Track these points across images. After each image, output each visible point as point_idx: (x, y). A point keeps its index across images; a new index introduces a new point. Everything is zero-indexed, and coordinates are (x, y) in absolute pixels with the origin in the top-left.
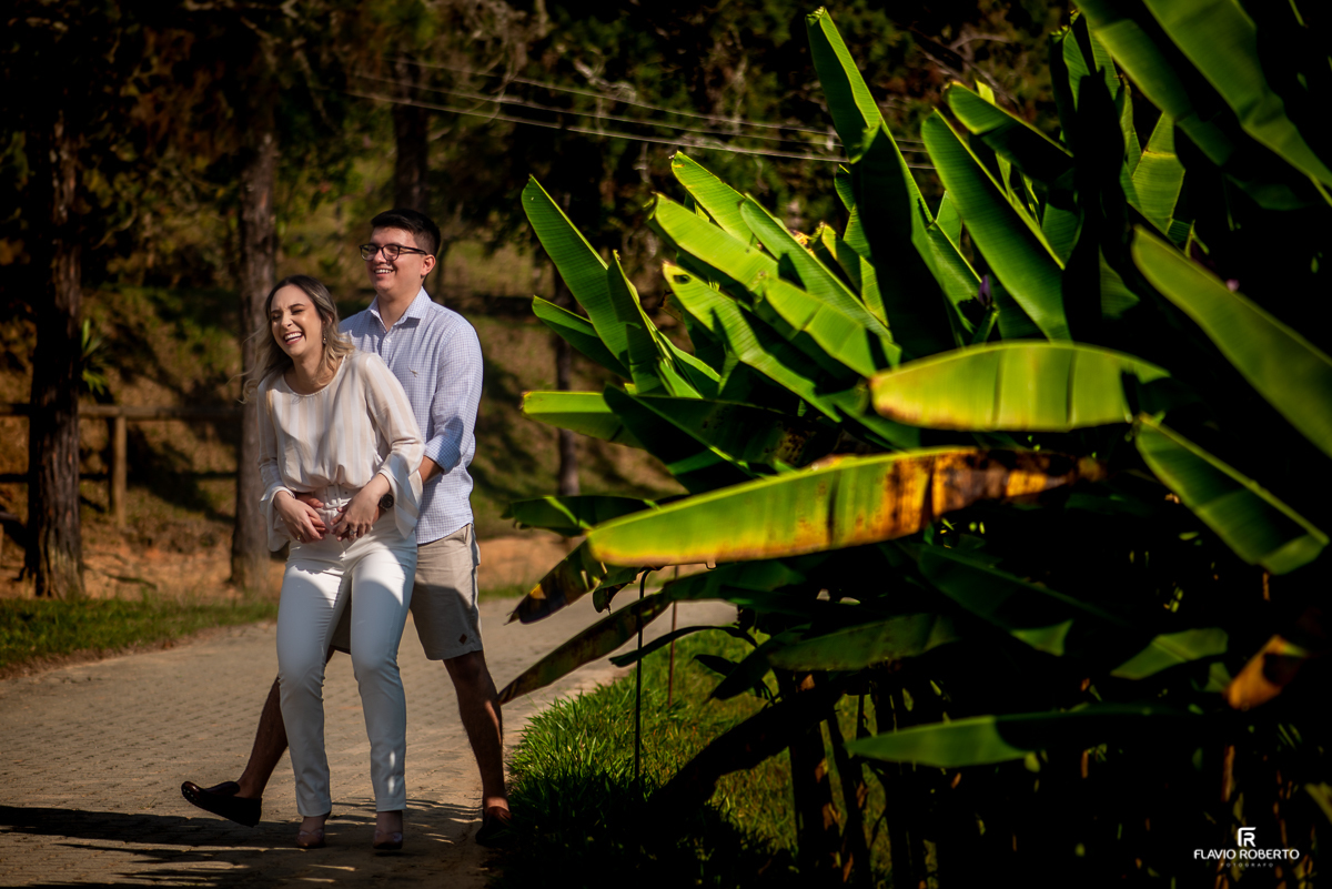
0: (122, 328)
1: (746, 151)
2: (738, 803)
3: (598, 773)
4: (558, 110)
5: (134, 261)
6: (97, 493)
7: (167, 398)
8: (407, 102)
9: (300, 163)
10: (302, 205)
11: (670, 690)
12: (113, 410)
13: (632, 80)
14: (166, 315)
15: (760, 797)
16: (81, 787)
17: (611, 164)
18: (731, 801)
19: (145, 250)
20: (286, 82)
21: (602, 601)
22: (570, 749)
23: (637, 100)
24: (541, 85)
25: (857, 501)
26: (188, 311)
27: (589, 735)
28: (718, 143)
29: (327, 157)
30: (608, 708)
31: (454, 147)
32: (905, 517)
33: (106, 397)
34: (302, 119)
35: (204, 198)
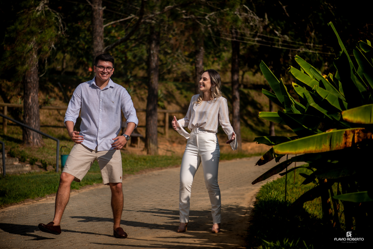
0: (168, 92)
1: (314, 52)
2: (310, 207)
3: (277, 200)
4: (270, 42)
5: (170, 76)
6: (161, 130)
7: (178, 108)
8: (235, 40)
9: (210, 53)
10: (210, 63)
11: (294, 179)
12: (165, 111)
13: (288, 35)
14: (178, 89)
15: (315, 205)
16: (156, 201)
17: (282, 55)
18: (308, 207)
19: (173, 73)
20: (207, 35)
21: (277, 160)
22: (270, 194)
23: (289, 39)
24: (266, 36)
25: (336, 140)
26: (183, 88)
27: (275, 190)
28: (308, 50)
29: (216, 52)
30: (280, 184)
31: (246, 50)
32: (348, 144)
33: (164, 108)
34: (210, 43)
35: (187, 61)
